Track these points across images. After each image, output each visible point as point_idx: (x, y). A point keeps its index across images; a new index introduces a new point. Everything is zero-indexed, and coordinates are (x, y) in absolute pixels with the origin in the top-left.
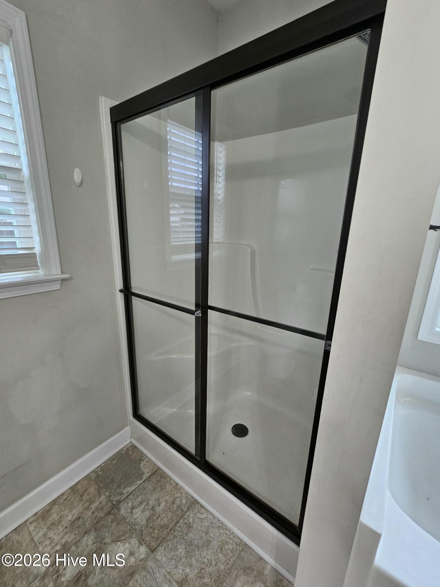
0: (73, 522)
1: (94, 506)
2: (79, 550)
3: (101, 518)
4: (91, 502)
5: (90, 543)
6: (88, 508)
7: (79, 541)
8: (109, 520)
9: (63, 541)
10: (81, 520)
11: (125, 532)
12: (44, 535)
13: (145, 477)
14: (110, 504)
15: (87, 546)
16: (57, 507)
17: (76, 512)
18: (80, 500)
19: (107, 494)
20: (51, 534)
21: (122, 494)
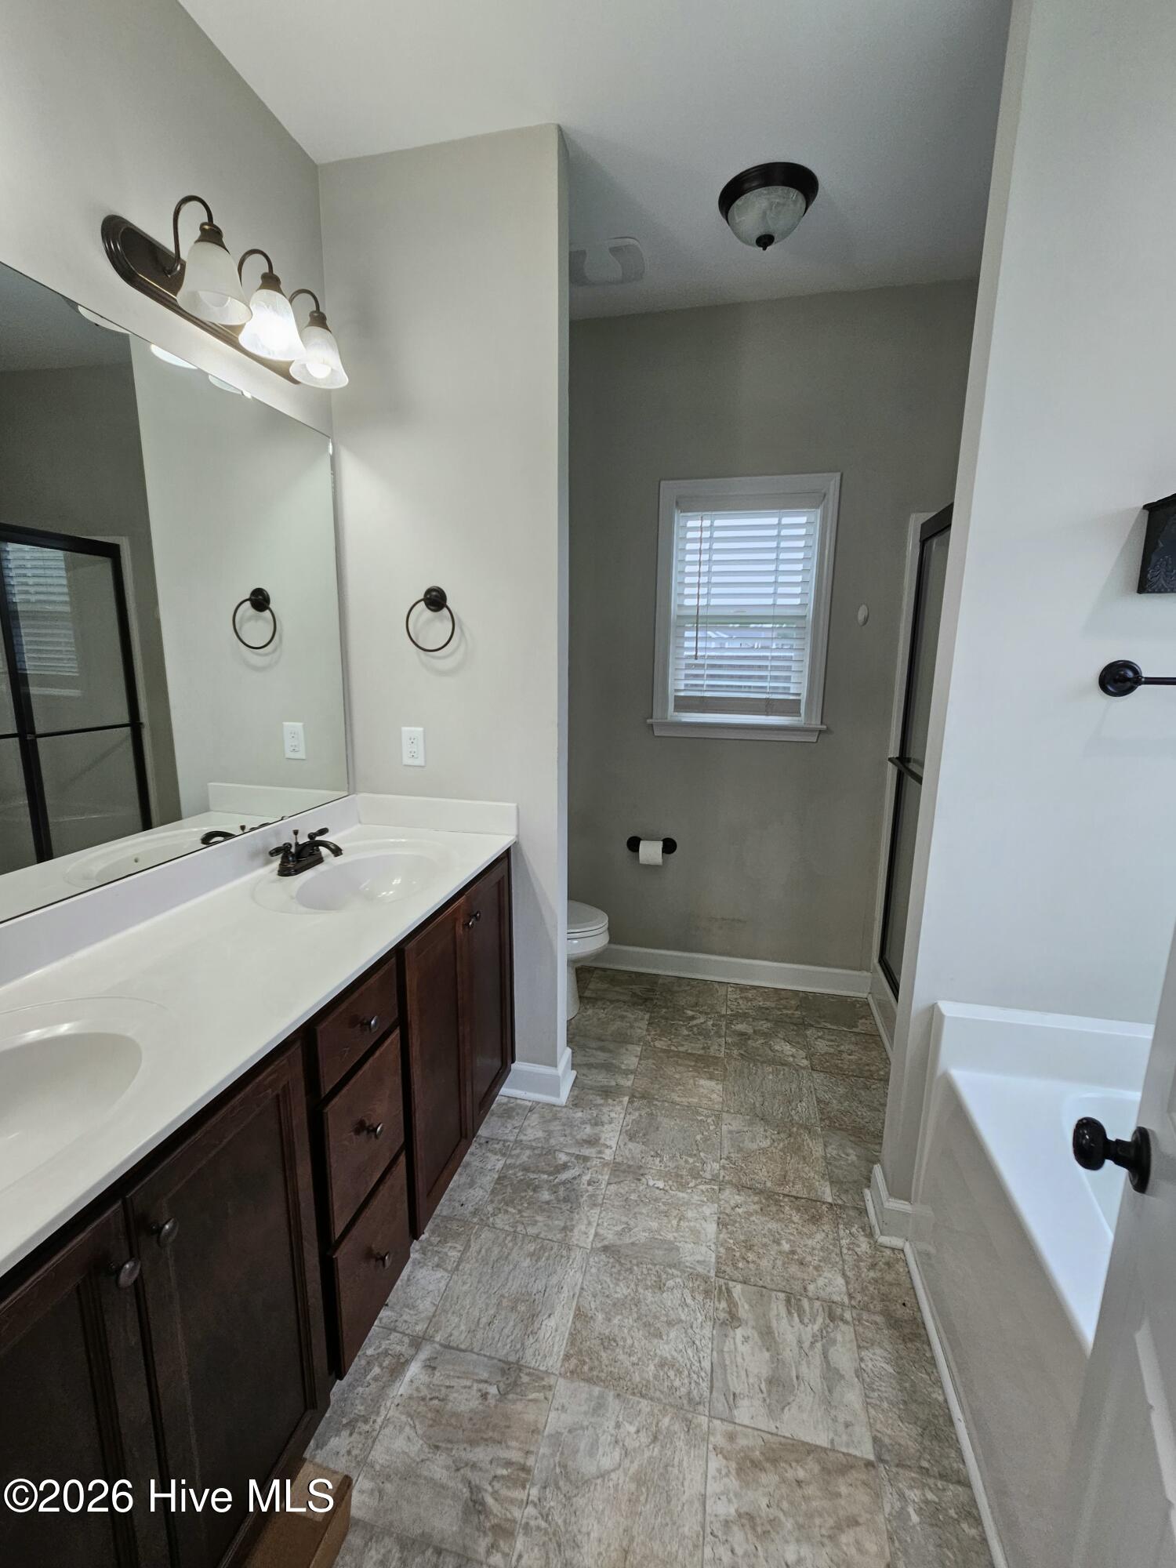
0: (760, 1008)
1: (785, 1012)
2: (753, 1023)
3: (786, 1022)
4: (785, 1008)
5: (765, 1026)
6: (779, 1009)
7: (757, 1019)
8: (792, 1028)
9: (747, 1011)
10: (768, 1011)
11: (798, 1043)
12: (736, 999)
13: (854, 1030)
14: (801, 1021)
15: (762, 1026)
16: (755, 991)
17: (768, 1004)
18: (777, 1000)
19: (804, 1014)
20: (741, 1002)
21: (819, 1023)
